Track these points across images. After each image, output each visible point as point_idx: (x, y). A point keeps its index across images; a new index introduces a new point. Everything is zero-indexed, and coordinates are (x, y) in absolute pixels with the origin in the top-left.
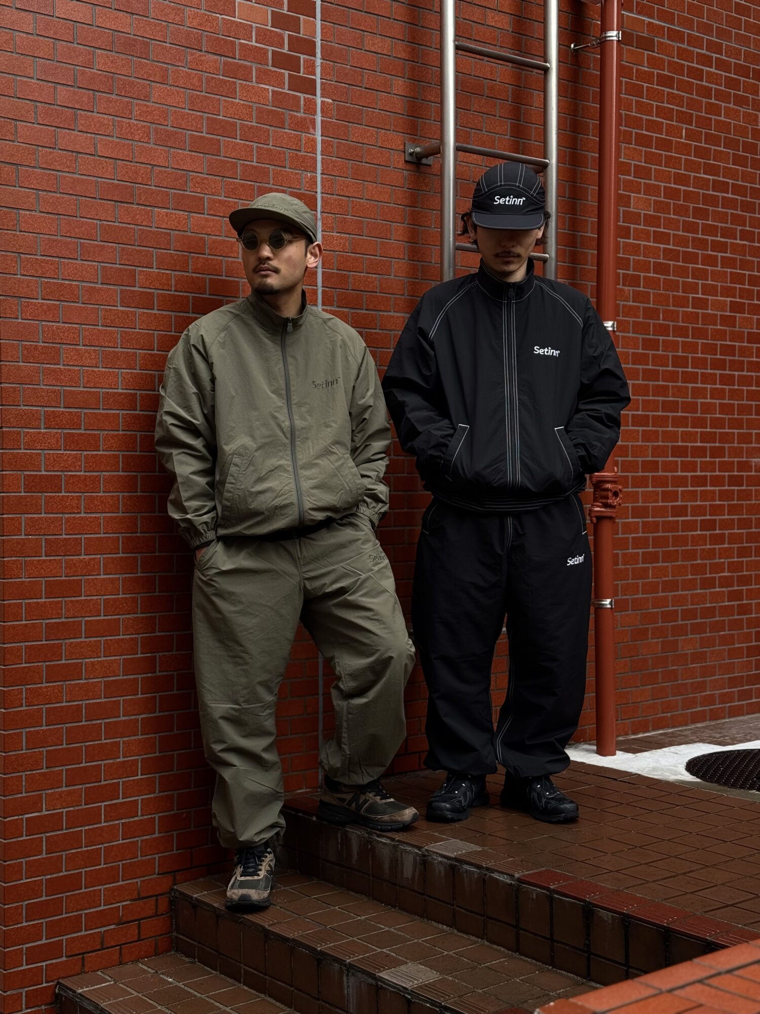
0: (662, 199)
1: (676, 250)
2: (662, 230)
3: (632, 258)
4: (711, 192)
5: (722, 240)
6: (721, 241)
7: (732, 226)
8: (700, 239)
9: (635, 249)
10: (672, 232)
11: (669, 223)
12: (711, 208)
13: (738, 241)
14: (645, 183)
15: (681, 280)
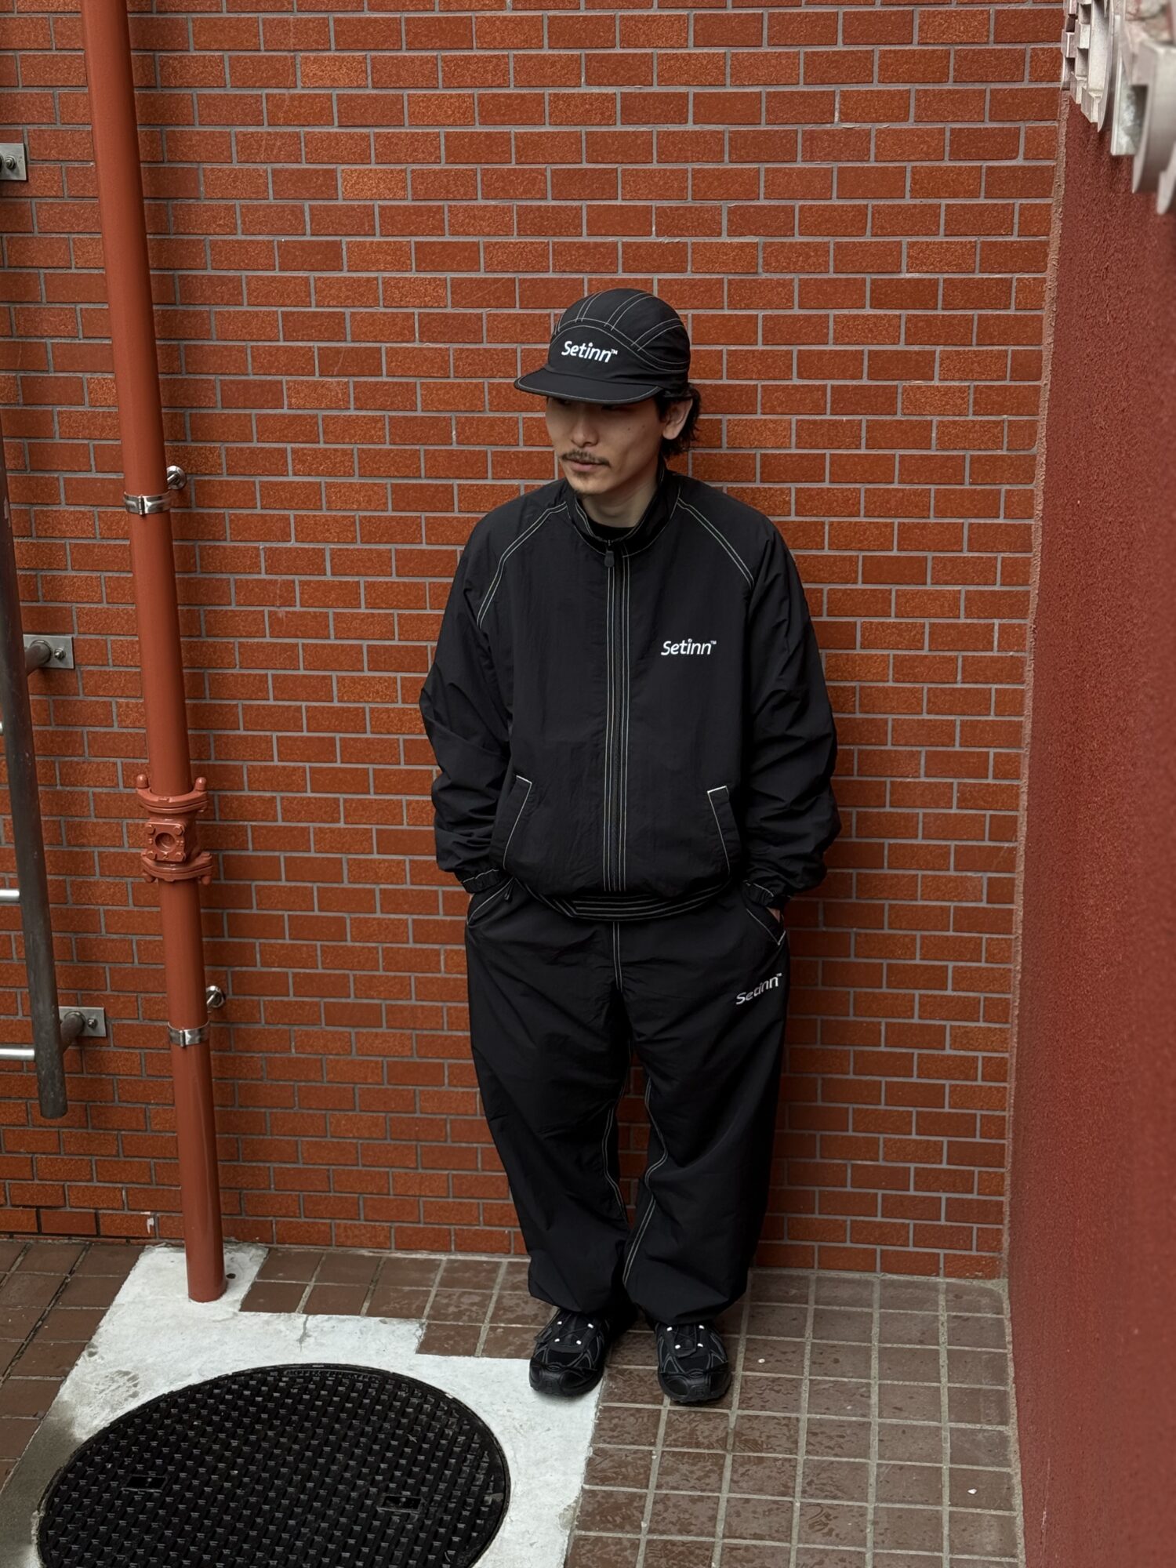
0: (443, 166)
1: (496, 280)
2: (447, 238)
3: (348, 311)
4: (619, 128)
5: (666, 240)
6: (660, 244)
7: (698, 204)
8: (584, 245)
9: (362, 292)
10: (481, 240)
11: (471, 220)
12: (620, 167)
13: (725, 239)
14: (378, 136)
15: (519, 347)
